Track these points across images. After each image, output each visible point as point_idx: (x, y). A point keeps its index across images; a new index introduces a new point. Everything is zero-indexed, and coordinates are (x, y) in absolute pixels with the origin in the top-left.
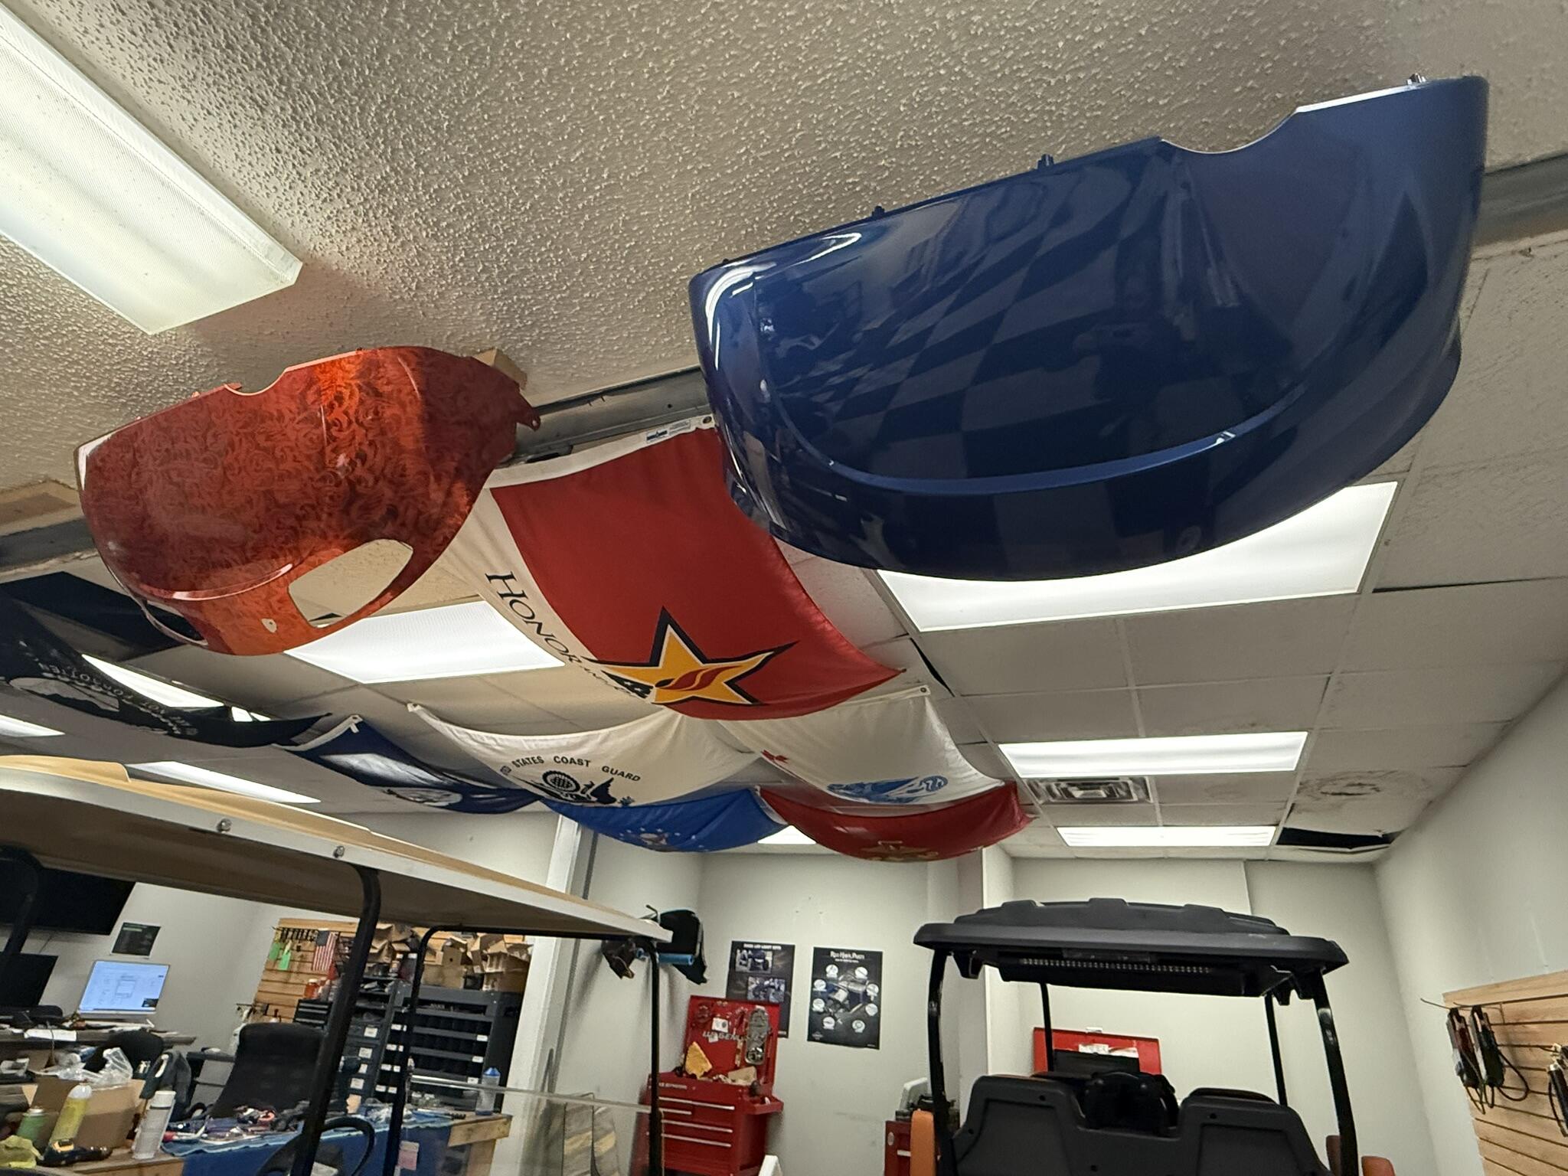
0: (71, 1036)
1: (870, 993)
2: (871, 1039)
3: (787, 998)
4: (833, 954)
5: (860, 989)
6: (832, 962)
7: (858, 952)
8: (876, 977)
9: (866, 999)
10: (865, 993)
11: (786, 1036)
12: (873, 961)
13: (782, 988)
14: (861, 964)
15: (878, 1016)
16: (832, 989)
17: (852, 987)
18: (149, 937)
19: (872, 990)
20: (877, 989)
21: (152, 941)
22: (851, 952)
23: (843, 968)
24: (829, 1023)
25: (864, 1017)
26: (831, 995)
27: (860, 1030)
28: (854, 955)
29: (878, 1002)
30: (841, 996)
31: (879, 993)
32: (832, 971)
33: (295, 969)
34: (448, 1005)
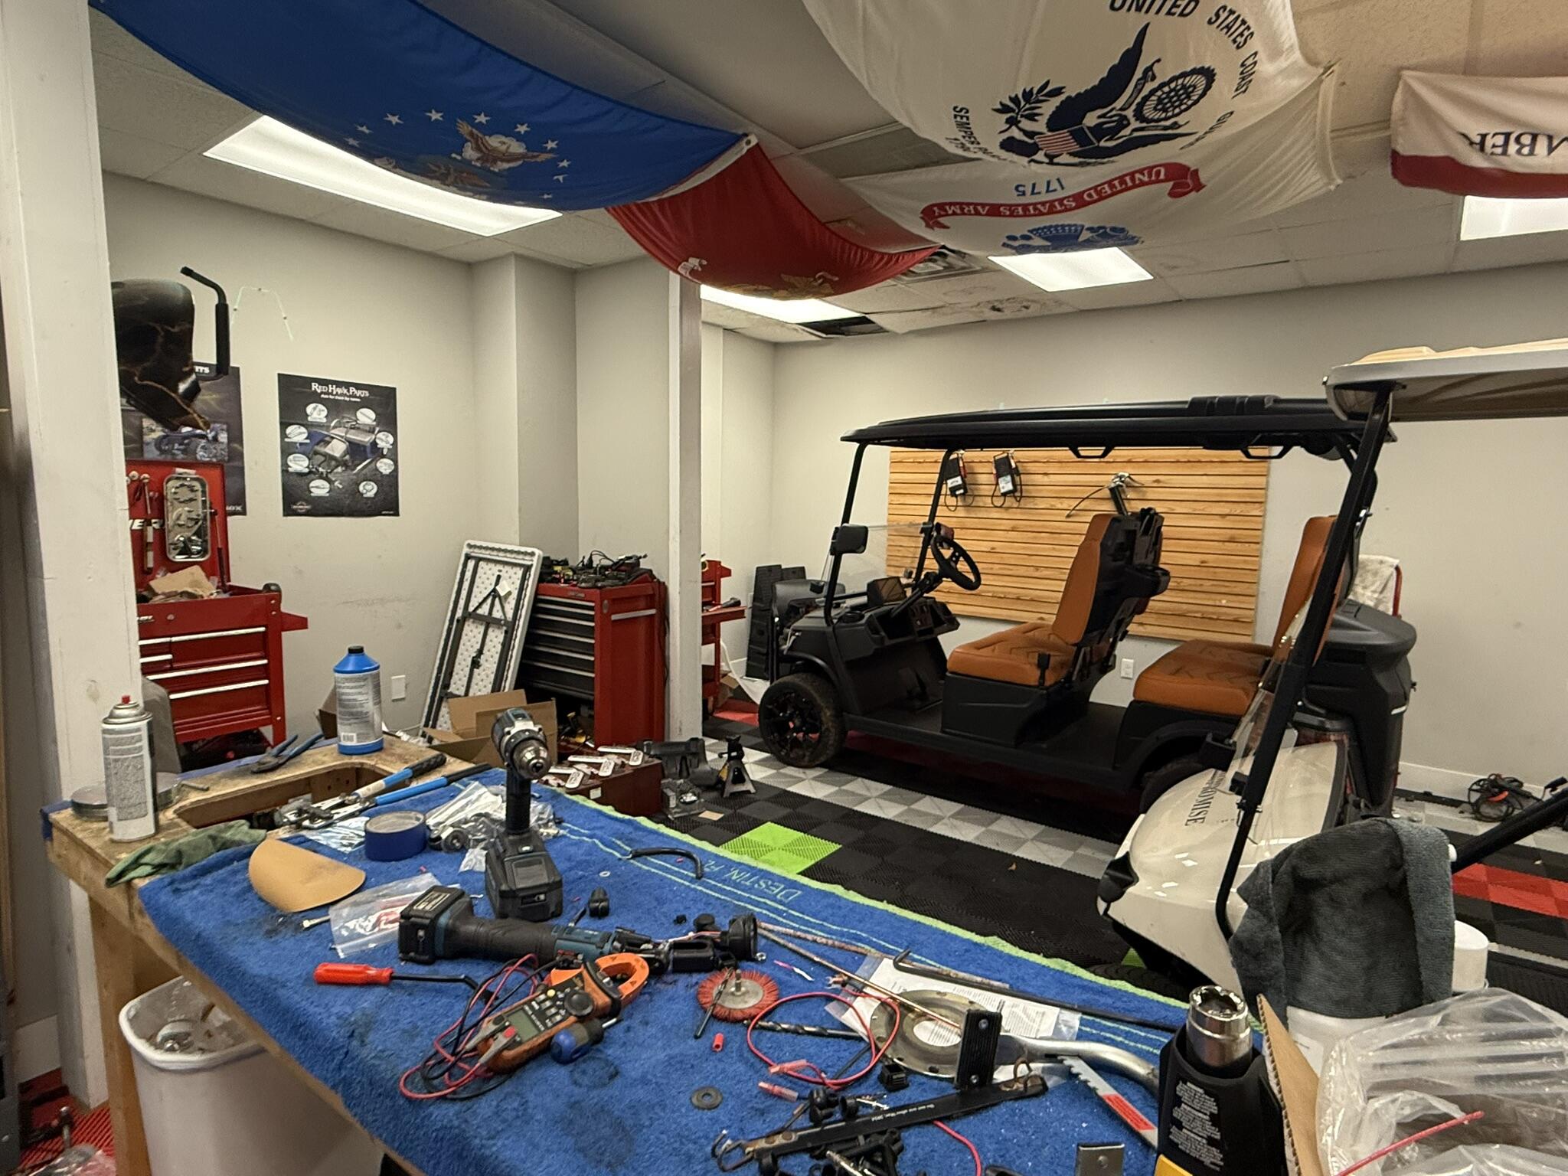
1: (381, 444)
2: (387, 504)
3: (236, 455)
4: (315, 386)
5: (367, 439)
6: (316, 398)
7: (358, 386)
8: (388, 420)
9: (376, 451)
10: (374, 444)
11: (244, 513)
12: (383, 400)
13: (223, 437)
14: (365, 403)
15: (394, 475)
16: (318, 437)
17: (353, 436)
19: (384, 440)
20: (391, 439)
22: (347, 385)
23: (335, 408)
24: (319, 488)
25: (376, 477)
26: (320, 449)
27: (371, 494)
28: (352, 390)
29: (393, 455)
30: (337, 448)
31: (395, 444)
32: (317, 413)
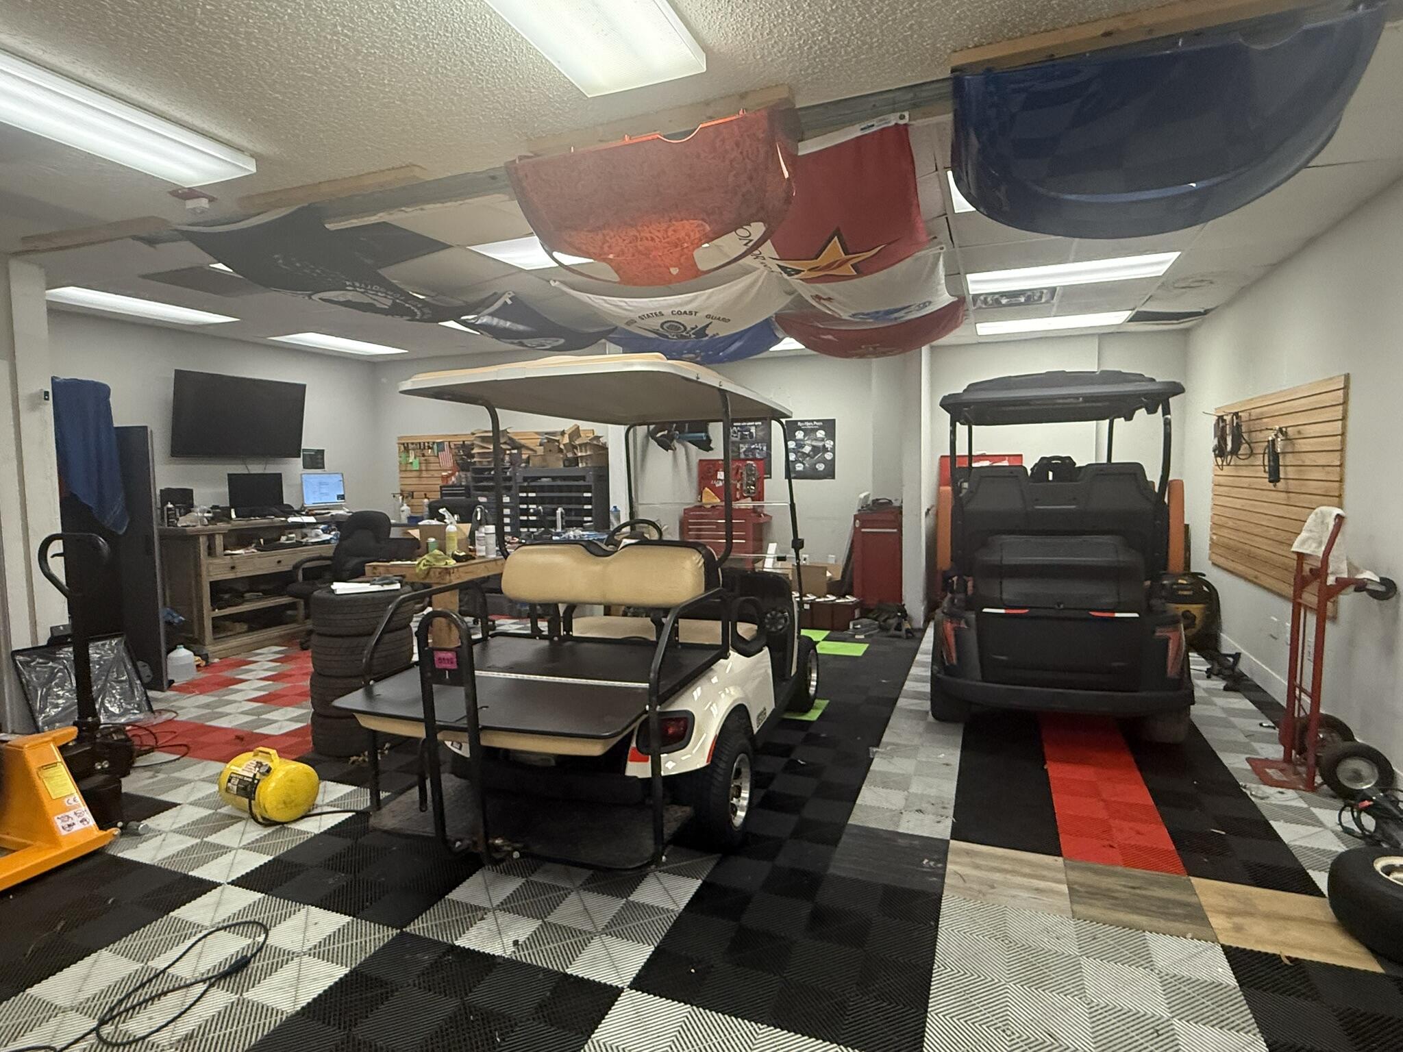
0: (312, 519)
1: (827, 446)
2: (830, 473)
3: (769, 455)
4: (799, 424)
5: (821, 444)
6: (800, 428)
7: (818, 421)
8: (831, 434)
9: (825, 449)
10: (824, 446)
11: (770, 478)
12: (829, 426)
13: (765, 448)
14: (821, 428)
15: (833, 460)
16: (800, 445)
17: (814, 443)
18: (319, 456)
19: (829, 444)
20: (832, 443)
21: (323, 458)
22: (812, 421)
23: (807, 432)
24: (799, 467)
25: (824, 461)
26: (800, 450)
27: (822, 469)
28: (815, 423)
29: (833, 450)
30: (807, 449)
31: (834, 446)
32: (799, 435)
33: (424, 468)
34: (554, 478)
